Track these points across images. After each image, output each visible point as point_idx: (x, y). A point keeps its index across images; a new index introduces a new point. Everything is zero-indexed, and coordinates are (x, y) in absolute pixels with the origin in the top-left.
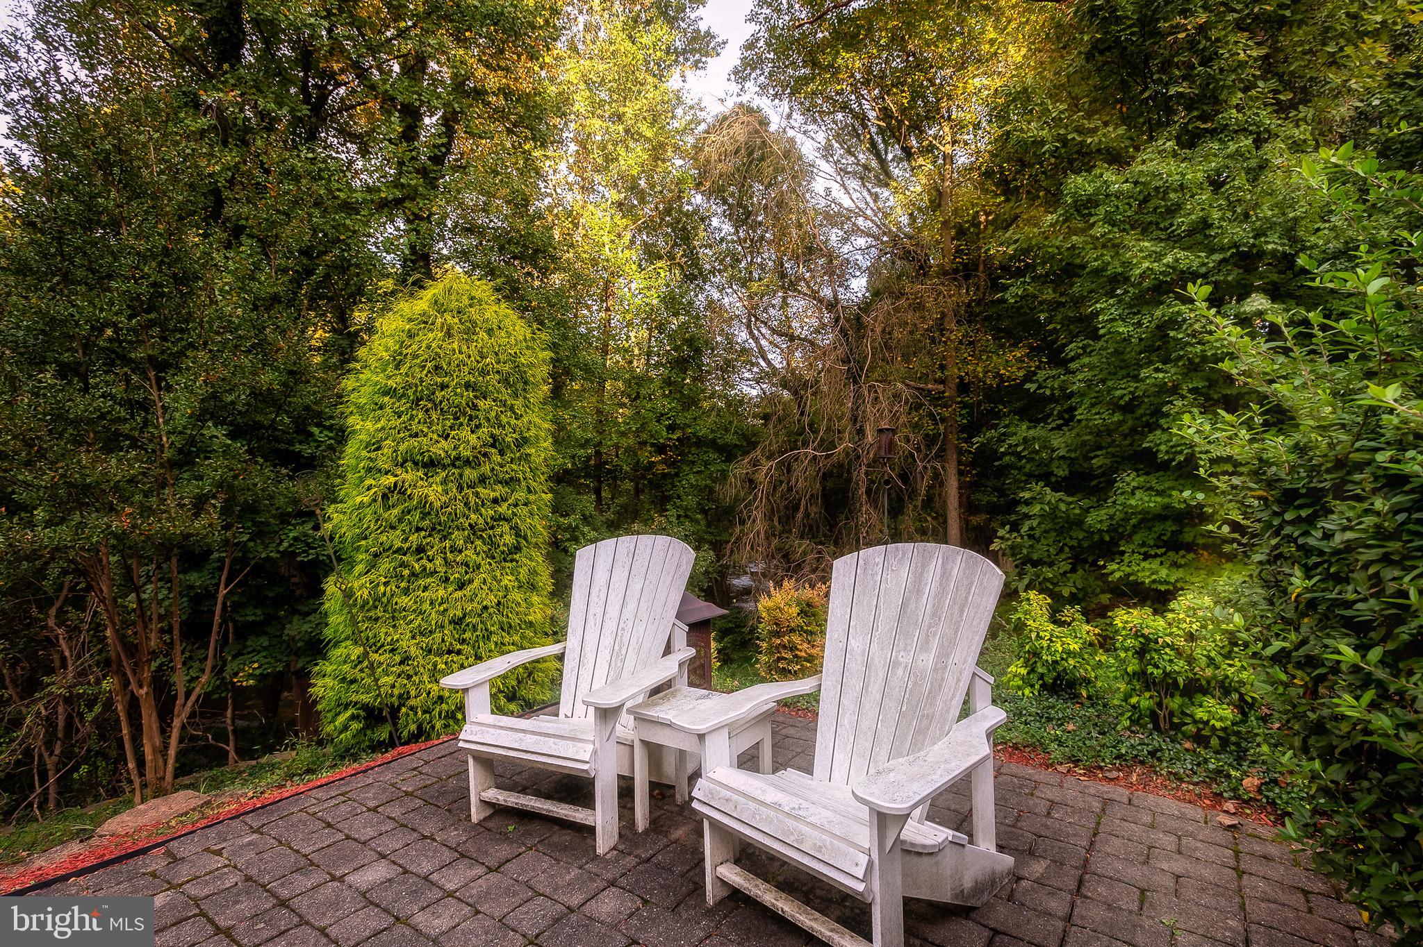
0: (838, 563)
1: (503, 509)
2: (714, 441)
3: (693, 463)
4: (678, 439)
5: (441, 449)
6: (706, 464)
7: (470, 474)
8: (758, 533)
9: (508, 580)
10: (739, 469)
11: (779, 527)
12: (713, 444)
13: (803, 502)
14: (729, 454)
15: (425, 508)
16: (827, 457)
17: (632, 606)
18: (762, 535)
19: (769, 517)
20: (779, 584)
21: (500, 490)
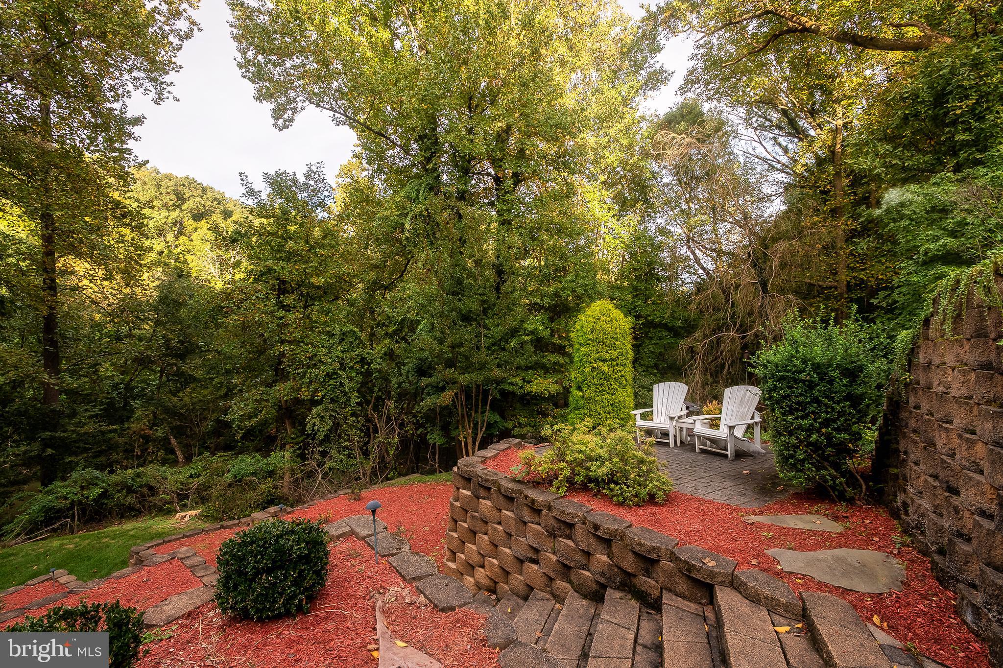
0: (727, 391)
1: (623, 373)
2: (665, 324)
3: (651, 338)
4: (642, 324)
5: (607, 356)
6: (660, 338)
7: (615, 363)
8: (697, 382)
9: (625, 394)
10: (685, 343)
11: (711, 380)
12: (665, 327)
13: (726, 366)
14: (676, 333)
15: (603, 373)
16: (744, 337)
17: (670, 400)
18: (700, 384)
19: (704, 373)
20: (711, 402)
21: (622, 368)
